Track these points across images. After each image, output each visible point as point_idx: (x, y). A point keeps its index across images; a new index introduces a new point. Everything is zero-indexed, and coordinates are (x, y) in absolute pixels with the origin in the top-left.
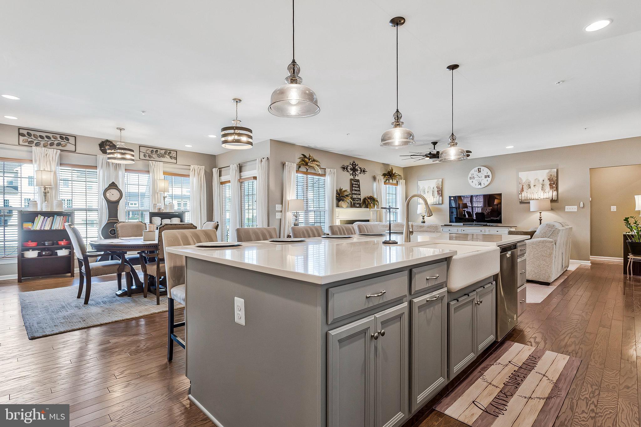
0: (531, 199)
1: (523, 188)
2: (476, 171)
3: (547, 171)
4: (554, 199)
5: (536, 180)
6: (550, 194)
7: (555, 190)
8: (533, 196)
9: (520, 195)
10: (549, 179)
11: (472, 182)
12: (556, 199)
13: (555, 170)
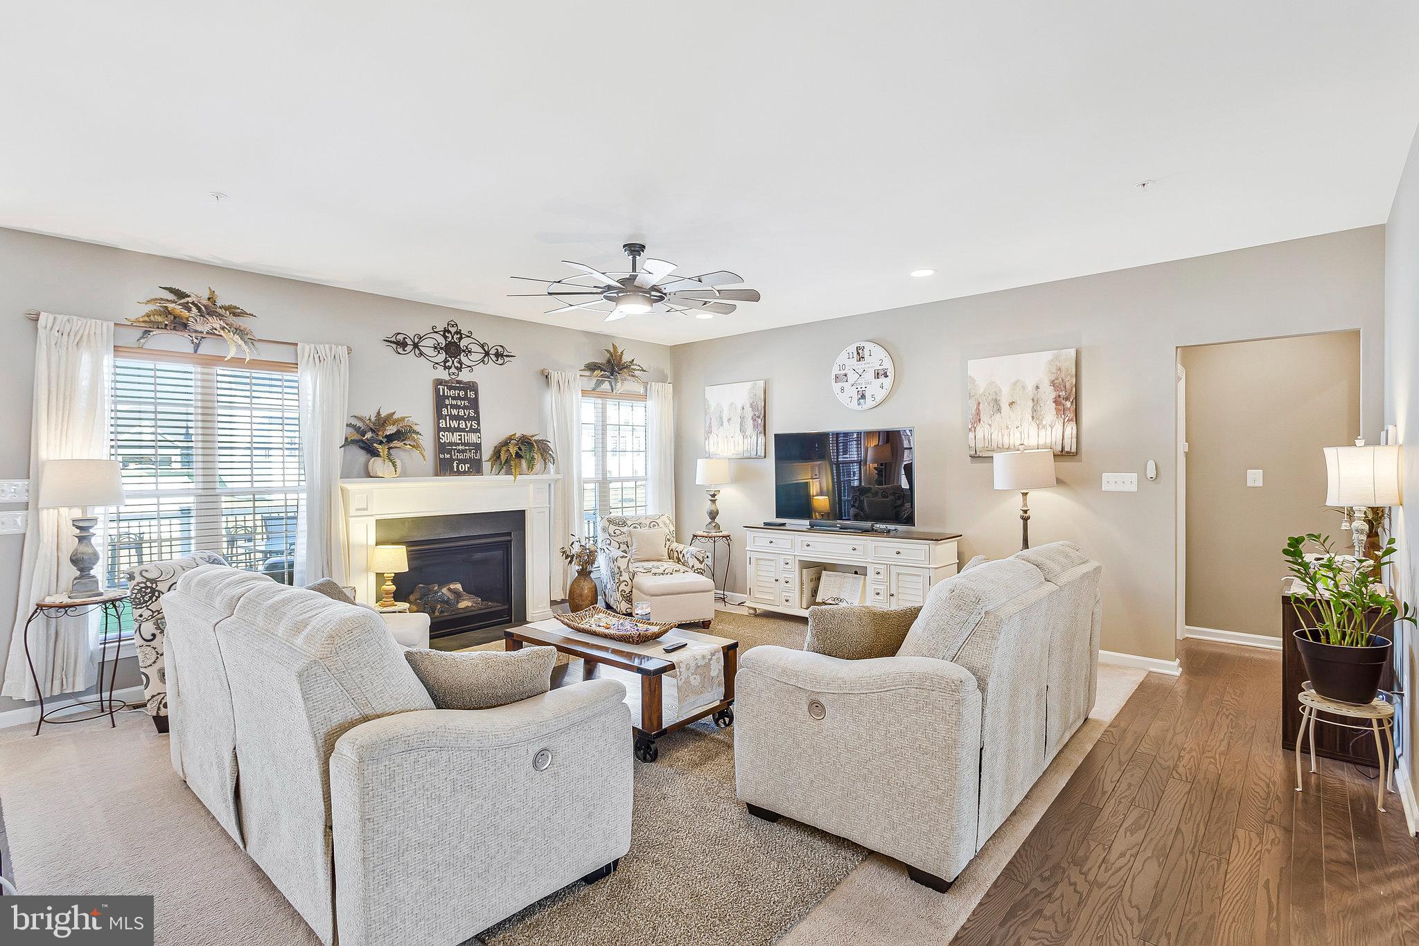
0: (1001, 449)
1: (978, 414)
2: (851, 356)
3: (1047, 356)
4: (1068, 449)
5: (1015, 384)
6: (1055, 432)
7: (1071, 420)
8: (1006, 438)
9: (971, 435)
10: (1053, 383)
11: (842, 390)
12: (1074, 450)
13: (1072, 352)
